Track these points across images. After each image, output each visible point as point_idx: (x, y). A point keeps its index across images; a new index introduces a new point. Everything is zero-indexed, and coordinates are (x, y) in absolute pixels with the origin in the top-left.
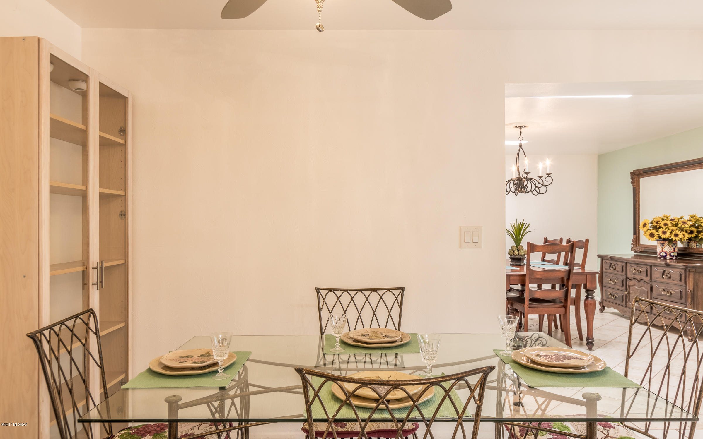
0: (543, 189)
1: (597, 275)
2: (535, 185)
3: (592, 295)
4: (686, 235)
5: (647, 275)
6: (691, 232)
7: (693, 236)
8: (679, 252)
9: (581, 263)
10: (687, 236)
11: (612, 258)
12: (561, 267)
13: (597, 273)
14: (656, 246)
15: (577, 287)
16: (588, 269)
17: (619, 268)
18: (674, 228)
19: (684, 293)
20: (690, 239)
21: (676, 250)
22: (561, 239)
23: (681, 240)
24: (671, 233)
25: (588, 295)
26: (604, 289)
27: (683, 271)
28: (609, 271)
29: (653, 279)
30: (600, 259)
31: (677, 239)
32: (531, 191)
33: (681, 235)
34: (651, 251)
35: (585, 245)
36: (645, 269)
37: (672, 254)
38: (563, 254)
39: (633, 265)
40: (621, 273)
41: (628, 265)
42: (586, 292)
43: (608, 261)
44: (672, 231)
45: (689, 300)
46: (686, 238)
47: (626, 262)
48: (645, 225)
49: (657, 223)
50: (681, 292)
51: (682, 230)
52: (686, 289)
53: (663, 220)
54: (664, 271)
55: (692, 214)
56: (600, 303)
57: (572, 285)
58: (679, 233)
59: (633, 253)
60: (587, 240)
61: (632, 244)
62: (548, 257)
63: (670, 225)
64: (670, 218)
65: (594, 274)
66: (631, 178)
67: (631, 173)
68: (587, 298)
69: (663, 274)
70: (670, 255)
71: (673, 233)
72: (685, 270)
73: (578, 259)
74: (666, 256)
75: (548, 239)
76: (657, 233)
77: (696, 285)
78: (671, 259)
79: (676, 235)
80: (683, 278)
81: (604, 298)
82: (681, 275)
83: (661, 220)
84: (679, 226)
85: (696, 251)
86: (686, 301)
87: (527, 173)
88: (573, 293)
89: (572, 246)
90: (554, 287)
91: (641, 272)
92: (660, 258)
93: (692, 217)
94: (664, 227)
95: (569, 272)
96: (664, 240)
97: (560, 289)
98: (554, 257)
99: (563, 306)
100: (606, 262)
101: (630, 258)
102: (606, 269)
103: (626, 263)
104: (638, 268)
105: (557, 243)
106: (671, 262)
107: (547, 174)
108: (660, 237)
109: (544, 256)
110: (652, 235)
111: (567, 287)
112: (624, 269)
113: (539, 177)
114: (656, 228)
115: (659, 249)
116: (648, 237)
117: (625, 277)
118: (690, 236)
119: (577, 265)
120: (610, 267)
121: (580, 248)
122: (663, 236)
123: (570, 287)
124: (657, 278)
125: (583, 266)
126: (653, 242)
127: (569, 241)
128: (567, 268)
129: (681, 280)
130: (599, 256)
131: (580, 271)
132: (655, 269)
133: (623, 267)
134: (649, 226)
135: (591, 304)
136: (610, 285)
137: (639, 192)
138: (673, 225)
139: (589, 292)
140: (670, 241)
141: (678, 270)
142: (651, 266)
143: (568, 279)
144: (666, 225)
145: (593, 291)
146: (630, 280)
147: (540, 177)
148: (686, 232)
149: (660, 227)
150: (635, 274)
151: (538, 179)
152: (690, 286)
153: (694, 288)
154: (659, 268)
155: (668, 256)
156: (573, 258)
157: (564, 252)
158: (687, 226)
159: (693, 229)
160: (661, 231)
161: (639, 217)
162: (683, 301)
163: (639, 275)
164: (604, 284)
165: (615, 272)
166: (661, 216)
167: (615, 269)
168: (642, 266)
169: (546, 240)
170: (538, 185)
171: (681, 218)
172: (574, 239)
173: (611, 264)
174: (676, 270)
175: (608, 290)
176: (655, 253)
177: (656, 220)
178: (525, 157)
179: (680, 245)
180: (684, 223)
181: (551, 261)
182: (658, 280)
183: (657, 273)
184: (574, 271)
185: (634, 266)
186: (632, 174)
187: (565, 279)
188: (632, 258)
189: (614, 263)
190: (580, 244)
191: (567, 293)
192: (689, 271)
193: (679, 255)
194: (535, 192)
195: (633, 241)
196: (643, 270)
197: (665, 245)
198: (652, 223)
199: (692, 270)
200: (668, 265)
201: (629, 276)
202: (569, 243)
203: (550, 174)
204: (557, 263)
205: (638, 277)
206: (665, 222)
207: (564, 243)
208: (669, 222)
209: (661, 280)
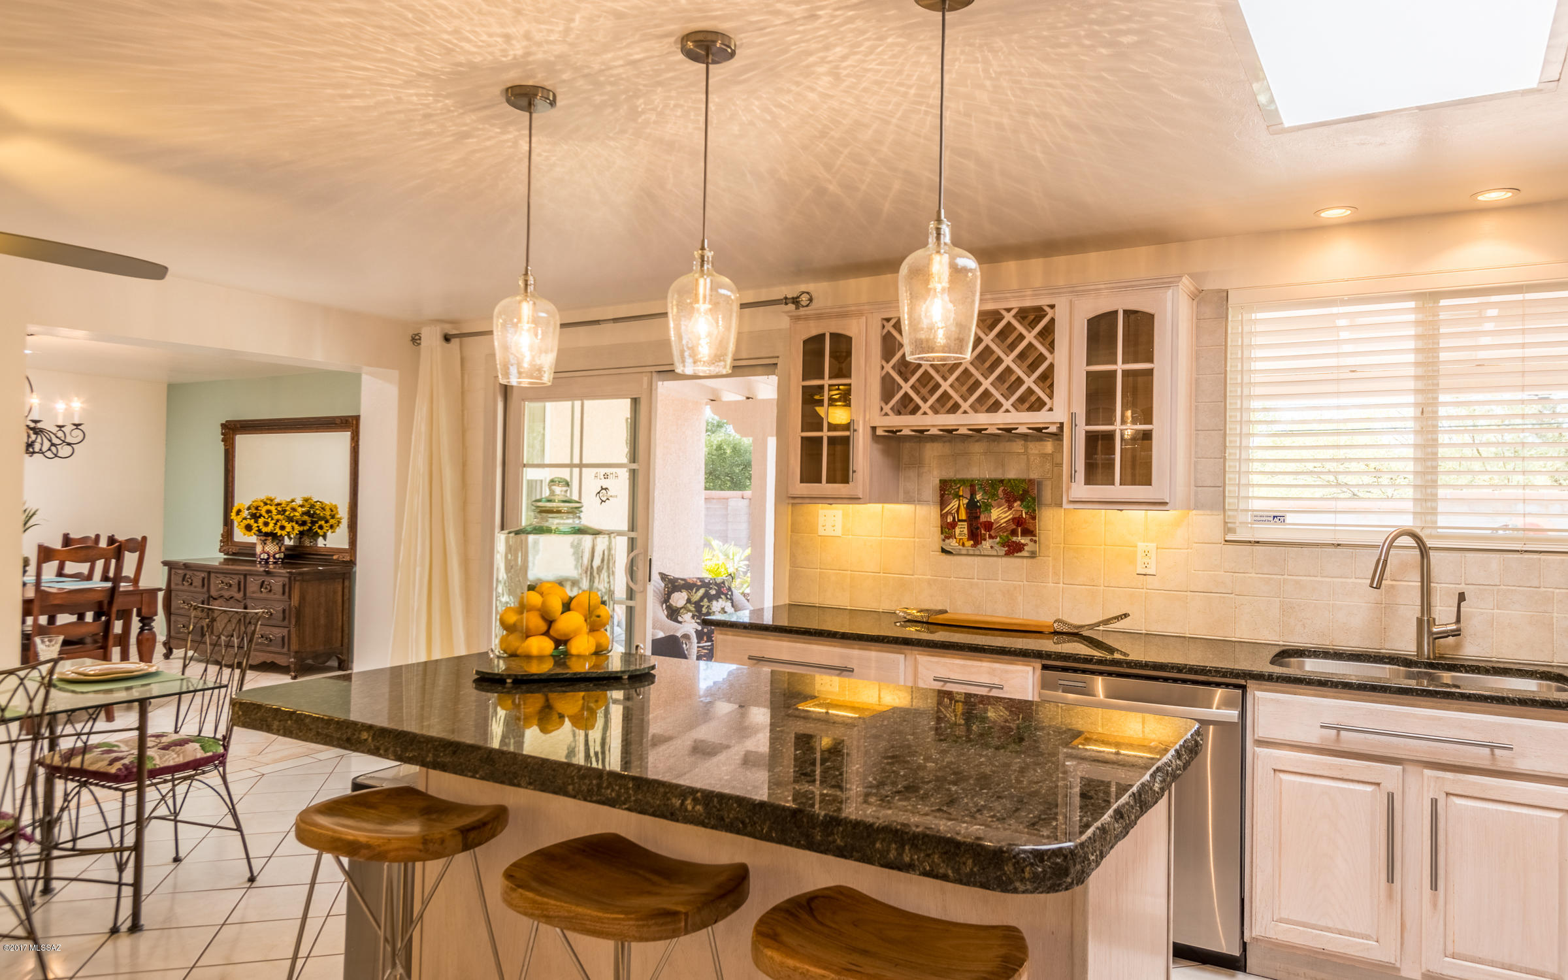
0: (65, 451)
1: (161, 595)
2: (50, 441)
3: (149, 624)
4: (296, 527)
5: (239, 590)
6: (304, 523)
7: (306, 528)
8: (287, 553)
9: (132, 576)
10: (298, 528)
11: (186, 566)
12: (97, 583)
13: (160, 590)
14: (255, 544)
15: (125, 615)
16: (143, 584)
17: (197, 582)
18: (279, 517)
19: (287, 612)
20: (301, 533)
21: (283, 549)
22: (98, 536)
23: (288, 534)
24: (276, 524)
25: (144, 625)
26: (173, 618)
27: (287, 580)
28: (181, 587)
29: (248, 595)
30: (166, 568)
31: (284, 533)
32: (41, 452)
33: (288, 527)
34: (248, 551)
35: (139, 546)
36: (236, 581)
37: (277, 556)
38: (100, 564)
39: (218, 575)
40: (199, 590)
41: (212, 575)
42: (140, 621)
43: (180, 571)
44: (278, 521)
45: (293, 621)
46: (296, 531)
47: (209, 571)
48: (239, 512)
49: (257, 508)
50: (284, 611)
51: (290, 519)
52: (290, 605)
53: (266, 504)
54: (263, 582)
55: (306, 495)
56: (165, 644)
57: (118, 611)
58: (286, 524)
59: (222, 556)
60: (144, 539)
61: (221, 541)
62: (71, 567)
63: (274, 512)
64: (277, 501)
65: (153, 592)
66: (222, 434)
67: (222, 425)
68: (142, 629)
69: (261, 587)
70: (274, 558)
71: (279, 524)
72: (290, 578)
73: (129, 570)
74: (268, 558)
75: (72, 536)
76: (256, 525)
77: (303, 598)
78: (275, 563)
79: (282, 528)
80: (287, 590)
81: (173, 633)
82: (284, 586)
83: (262, 504)
84: (287, 513)
85: (308, 551)
86: (290, 622)
87: (36, 422)
88: (118, 628)
89: (118, 549)
90: (81, 617)
91: (231, 586)
92: (260, 562)
93: (306, 500)
94: (266, 516)
95: (113, 591)
96: (267, 534)
97: (95, 620)
98: (84, 568)
99: (101, 648)
100: (176, 574)
101: (217, 564)
102: (177, 584)
103: (209, 573)
104: (226, 580)
105: (90, 544)
106: (275, 568)
107: (74, 425)
108: (259, 531)
109: (61, 567)
110: (249, 528)
111: (108, 615)
112: (205, 582)
113: (58, 426)
114: (256, 517)
115: (259, 549)
116: (244, 530)
117: (206, 596)
118: (301, 529)
119: (127, 579)
120: (183, 580)
121: (132, 551)
122: (265, 530)
123: (113, 616)
124: (254, 592)
125: (136, 580)
126: (252, 538)
127: (112, 540)
128: (109, 585)
129: (284, 593)
130: (165, 563)
131: (131, 588)
132: (250, 579)
133: (203, 579)
134: (245, 513)
135: (148, 640)
136: (182, 612)
137: (233, 456)
138: (279, 513)
139: (146, 621)
140: (273, 536)
141: (281, 579)
142: (245, 576)
143: (111, 603)
144: (268, 512)
145: (151, 619)
146: (215, 599)
147: (60, 427)
148: (297, 523)
149: (261, 516)
150: (222, 589)
151: (55, 430)
152: (295, 601)
153: (300, 603)
154: (256, 578)
155: (271, 560)
156: (119, 568)
157: (103, 560)
158: (297, 514)
159: (306, 518)
160: (261, 520)
161: (233, 497)
162: (286, 623)
163: (227, 590)
164: (173, 610)
165: (192, 589)
166: (263, 497)
167: (191, 584)
168: (233, 576)
169: (67, 541)
170: (56, 441)
171: (293, 501)
172: (121, 537)
173: (185, 575)
174: (278, 579)
175: (179, 619)
176: (254, 555)
177: (255, 504)
178: (32, 391)
179: (288, 542)
180: (294, 510)
181: (78, 576)
182: (254, 595)
183: (253, 585)
184: (121, 589)
185: (222, 577)
186: (224, 426)
187: (106, 602)
188: (220, 563)
189: (189, 573)
190: (131, 545)
191: (108, 626)
192: (295, 580)
193: (286, 557)
194: (49, 454)
195: (222, 535)
196: (233, 582)
197: (268, 542)
198: (249, 508)
199: (298, 578)
200: (268, 573)
201: (214, 593)
202: (112, 544)
203: (80, 425)
204: (89, 577)
205: (227, 594)
206: (268, 507)
207: (103, 544)
208: (273, 508)
209: (258, 595)
